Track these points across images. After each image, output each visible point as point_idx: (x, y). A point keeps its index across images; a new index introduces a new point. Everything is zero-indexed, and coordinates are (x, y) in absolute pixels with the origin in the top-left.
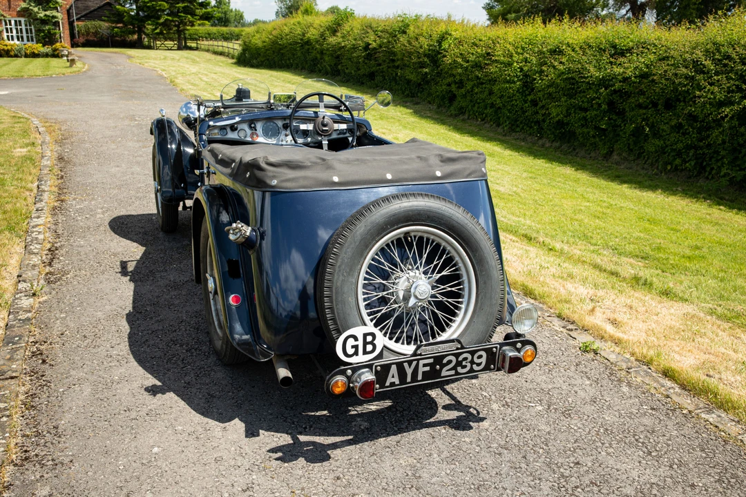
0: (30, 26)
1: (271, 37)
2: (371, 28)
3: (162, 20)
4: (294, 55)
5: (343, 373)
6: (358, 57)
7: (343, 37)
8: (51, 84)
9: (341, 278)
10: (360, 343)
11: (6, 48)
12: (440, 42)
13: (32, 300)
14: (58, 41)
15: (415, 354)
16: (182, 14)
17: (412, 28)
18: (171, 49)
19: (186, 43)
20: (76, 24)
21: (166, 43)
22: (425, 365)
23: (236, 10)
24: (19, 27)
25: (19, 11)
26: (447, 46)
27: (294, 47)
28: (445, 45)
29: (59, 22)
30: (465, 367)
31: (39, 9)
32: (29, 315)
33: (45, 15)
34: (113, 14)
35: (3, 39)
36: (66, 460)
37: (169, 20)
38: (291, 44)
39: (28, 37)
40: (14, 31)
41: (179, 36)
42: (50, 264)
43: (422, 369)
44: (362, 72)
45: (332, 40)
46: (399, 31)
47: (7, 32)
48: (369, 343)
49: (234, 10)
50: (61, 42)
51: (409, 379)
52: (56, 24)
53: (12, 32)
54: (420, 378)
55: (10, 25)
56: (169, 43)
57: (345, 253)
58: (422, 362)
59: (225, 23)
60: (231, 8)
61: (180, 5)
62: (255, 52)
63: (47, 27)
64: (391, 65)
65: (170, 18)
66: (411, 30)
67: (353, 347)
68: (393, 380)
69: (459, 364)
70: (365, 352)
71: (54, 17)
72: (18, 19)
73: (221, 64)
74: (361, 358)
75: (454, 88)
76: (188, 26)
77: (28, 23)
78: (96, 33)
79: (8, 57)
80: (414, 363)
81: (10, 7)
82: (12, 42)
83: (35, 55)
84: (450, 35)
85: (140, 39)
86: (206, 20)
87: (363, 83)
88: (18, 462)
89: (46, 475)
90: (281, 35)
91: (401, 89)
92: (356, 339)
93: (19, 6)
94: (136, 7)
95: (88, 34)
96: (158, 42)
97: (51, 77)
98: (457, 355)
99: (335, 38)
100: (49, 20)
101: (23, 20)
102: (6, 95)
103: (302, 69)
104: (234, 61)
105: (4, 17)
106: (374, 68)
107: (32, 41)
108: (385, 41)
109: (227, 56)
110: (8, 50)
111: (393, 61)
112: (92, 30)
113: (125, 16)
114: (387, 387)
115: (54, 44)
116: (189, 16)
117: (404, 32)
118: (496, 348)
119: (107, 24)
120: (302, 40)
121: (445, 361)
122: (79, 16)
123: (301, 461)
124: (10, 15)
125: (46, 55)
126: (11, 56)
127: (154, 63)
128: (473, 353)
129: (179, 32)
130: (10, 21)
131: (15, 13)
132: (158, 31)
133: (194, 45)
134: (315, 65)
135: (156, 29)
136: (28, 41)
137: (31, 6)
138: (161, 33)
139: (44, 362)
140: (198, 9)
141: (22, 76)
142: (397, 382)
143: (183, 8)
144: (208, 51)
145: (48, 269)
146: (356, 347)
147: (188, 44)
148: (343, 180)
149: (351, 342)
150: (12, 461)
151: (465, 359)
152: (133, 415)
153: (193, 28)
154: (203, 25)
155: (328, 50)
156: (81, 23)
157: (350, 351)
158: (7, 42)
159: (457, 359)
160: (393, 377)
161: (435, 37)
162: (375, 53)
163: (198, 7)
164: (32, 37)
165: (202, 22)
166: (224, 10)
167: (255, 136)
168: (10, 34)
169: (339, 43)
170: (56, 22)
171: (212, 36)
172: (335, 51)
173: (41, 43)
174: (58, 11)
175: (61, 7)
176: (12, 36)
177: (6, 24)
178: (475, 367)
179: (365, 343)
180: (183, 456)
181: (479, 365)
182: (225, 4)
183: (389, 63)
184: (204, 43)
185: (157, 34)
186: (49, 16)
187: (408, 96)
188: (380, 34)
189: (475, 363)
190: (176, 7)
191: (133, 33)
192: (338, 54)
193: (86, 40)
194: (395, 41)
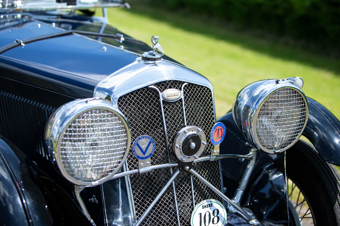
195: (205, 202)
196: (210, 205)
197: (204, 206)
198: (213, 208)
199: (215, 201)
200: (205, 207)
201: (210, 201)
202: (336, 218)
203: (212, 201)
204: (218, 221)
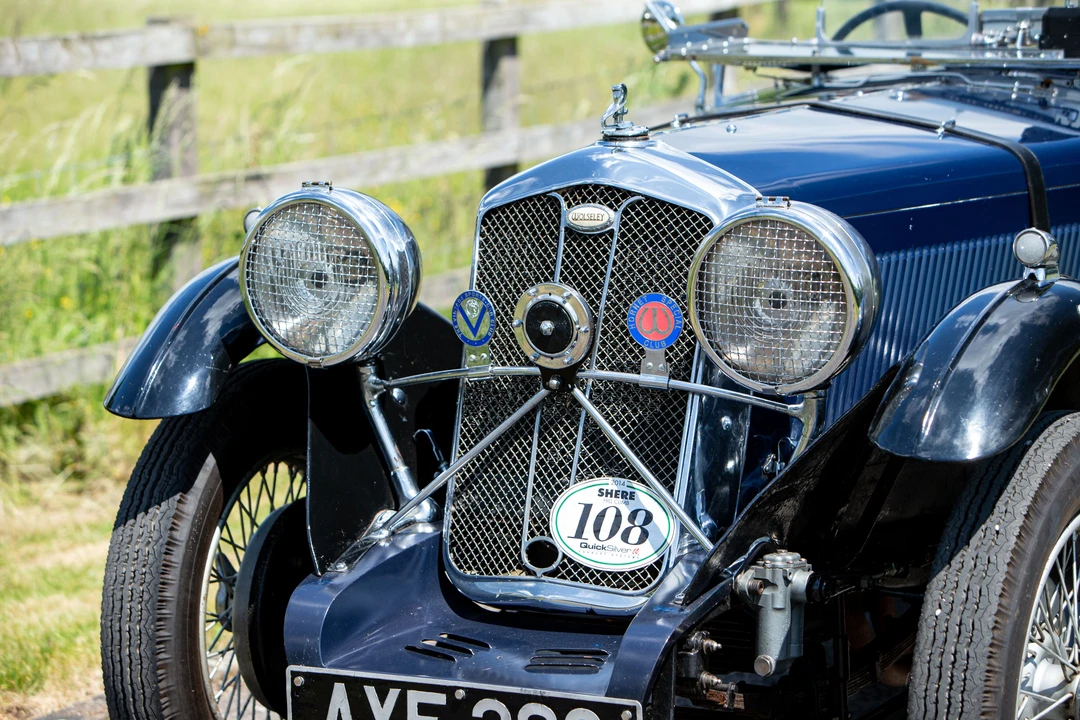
195: (609, 483)
196: (629, 496)
197: (604, 492)
198: (633, 505)
199: (644, 490)
200: (607, 493)
201: (629, 484)
202: (920, 612)
203: (635, 486)
204: (642, 540)
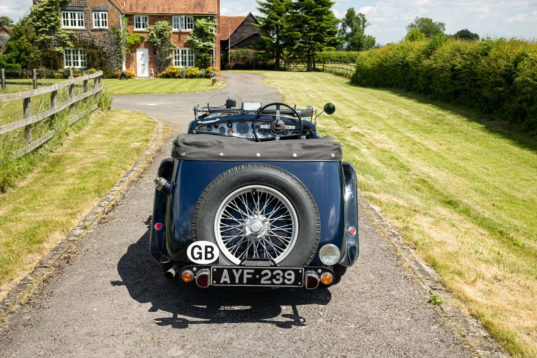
0: (192, 54)
1: (378, 60)
2: (459, 51)
3: (295, 47)
4: (396, 75)
5: (191, 269)
6: (445, 77)
7: (435, 60)
8: (191, 98)
9: (203, 212)
10: (203, 251)
11: (173, 71)
12: (516, 63)
13: (82, 231)
14: (210, 65)
15: (240, 265)
16: (313, 42)
17: (493, 51)
18: (302, 71)
19: (314, 65)
20: (230, 51)
21: (298, 65)
22: (248, 274)
23: (369, 36)
24: (184, 55)
25: (186, 43)
26: (522, 67)
27: (396, 68)
28: (520, 66)
29: (213, 51)
30: (278, 280)
31: (199, 41)
32: (76, 238)
33: (204, 45)
34: (258, 43)
35: (172, 65)
36: (47, 307)
37: (301, 46)
38: (394, 66)
39: (189, 62)
40: (181, 58)
41: (309, 59)
42: (107, 214)
43: (246, 276)
44: (448, 91)
45: (426, 62)
46: (481, 54)
47: (176, 59)
48: (209, 252)
49: (367, 36)
50: (213, 65)
51: (237, 281)
52: (211, 52)
53: (179, 59)
54: (245, 281)
55: (178, 53)
56: (301, 66)
57: (208, 198)
58: (245, 271)
59: (358, 48)
60: (364, 34)
61: (311, 34)
62: (365, 73)
63: (204, 55)
64: (473, 84)
65: (302, 45)
66: (492, 53)
67: (198, 253)
68: (225, 280)
69: (273, 277)
70: (206, 258)
71: (210, 47)
72: (184, 49)
73: (337, 84)
74: (203, 262)
75: (524, 105)
76: (317, 51)
77: (191, 52)
78: (244, 59)
79: (174, 78)
80: (240, 271)
81: (179, 41)
82: (178, 67)
83: (192, 76)
84: (527, 56)
85: (278, 62)
86: (333, 46)
87: (449, 101)
88: (23, 304)
89: (32, 311)
90: (386, 58)
91: (480, 106)
92: (200, 249)
93: (186, 39)
94: (277, 37)
95: (238, 59)
96: (291, 65)
97: (195, 93)
98: (272, 271)
99: (428, 61)
100: (205, 49)
101: (187, 49)
102: (154, 106)
103: (401, 88)
104: (349, 81)
105: (175, 47)
106: (458, 87)
107: (192, 65)
108: (469, 62)
109: (346, 77)
110: (174, 73)
111: (475, 80)
112: (241, 56)
113: (267, 44)
114: (222, 284)
115: (207, 68)
116: (318, 43)
117: (486, 54)
118: (302, 270)
119: (253, 51)
120: (403, 62)
121: (263, 273)
122: (233, 45)
123: (170, 326)
124: (179, 46)
125: (201, 76)
126: (176, 78)
127: (279, 82)
128: (284, 271)
129: (309, 56)
130: (178, 51)
131: (183, 45)
132: (292, 55)
133: (320, 67)
134: (412, 84)
135: (290, 54)
136: (189, 65)
137: (194, 38)
138: (294, 58)
139: (68, 262)
140: (326, 37)
141: (174, 92)
142: (229, 282)
143: (314, 36)
144: (331, 72)
145: (105, 216)
146: (200, 254)
147: (316, 66)
148: (226, 155)
149: (197, 250)
150: (21, 303)
151: (278, 274)
152: (96, 292)
153: (322, 53)
154: (329, 50)
155: (421, 71)
156: (233, 50)
157: (197, 256)
158: (175, 67)
159: (272, 273)
160: (225, 277)
161: (513, 57)
162: (459, 74)
163: (327, 35)
164: (192, 62)
165: (329, 47)
166: (358, 37)
167: (231, 132)
168: (177, 61)
169: (431, 65)
170: (211, 50)
171: (342, 59)
172: (427, 72)
173: (198, 67)
174: (213, 42)
175: (216, 38)
176: (179, 62)
177: (175, 53)
178: (286, 281)
179: (206, 252)
180: (107, 314)
181: (289, 280)
182: (359, 31)
183: (471, 82)
184: (329, 66)
185: (291, 58)
186: (206, 46)
187: (485, 112)
188: (465, 56)
189: (286, 279)
190: (308, 36)
191: (272, 58)
192: (430, 74)
193: (236, 64)
194: (477, 63)
